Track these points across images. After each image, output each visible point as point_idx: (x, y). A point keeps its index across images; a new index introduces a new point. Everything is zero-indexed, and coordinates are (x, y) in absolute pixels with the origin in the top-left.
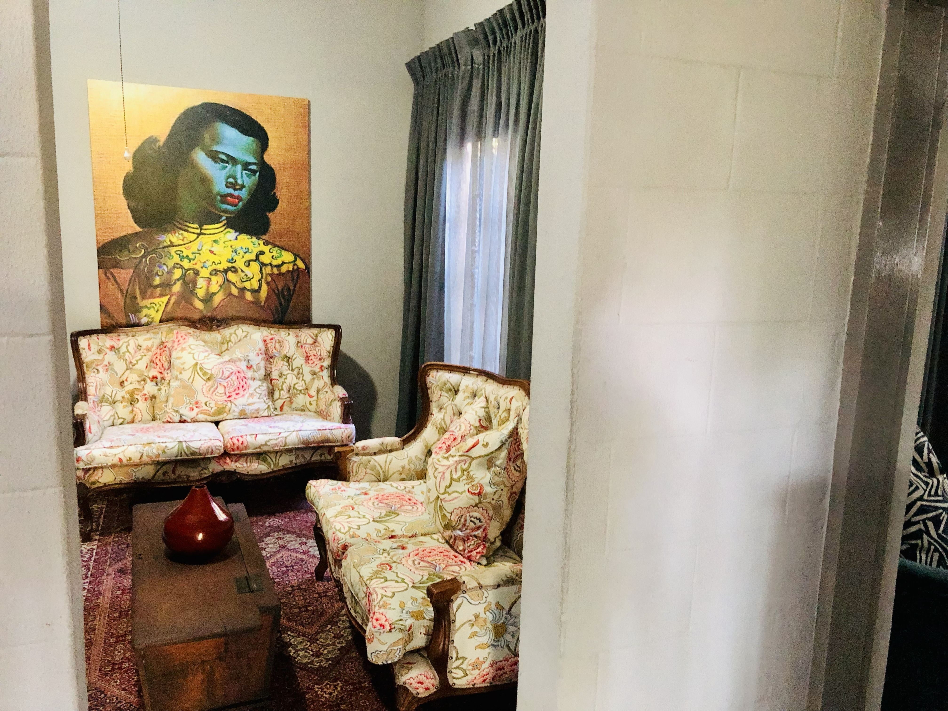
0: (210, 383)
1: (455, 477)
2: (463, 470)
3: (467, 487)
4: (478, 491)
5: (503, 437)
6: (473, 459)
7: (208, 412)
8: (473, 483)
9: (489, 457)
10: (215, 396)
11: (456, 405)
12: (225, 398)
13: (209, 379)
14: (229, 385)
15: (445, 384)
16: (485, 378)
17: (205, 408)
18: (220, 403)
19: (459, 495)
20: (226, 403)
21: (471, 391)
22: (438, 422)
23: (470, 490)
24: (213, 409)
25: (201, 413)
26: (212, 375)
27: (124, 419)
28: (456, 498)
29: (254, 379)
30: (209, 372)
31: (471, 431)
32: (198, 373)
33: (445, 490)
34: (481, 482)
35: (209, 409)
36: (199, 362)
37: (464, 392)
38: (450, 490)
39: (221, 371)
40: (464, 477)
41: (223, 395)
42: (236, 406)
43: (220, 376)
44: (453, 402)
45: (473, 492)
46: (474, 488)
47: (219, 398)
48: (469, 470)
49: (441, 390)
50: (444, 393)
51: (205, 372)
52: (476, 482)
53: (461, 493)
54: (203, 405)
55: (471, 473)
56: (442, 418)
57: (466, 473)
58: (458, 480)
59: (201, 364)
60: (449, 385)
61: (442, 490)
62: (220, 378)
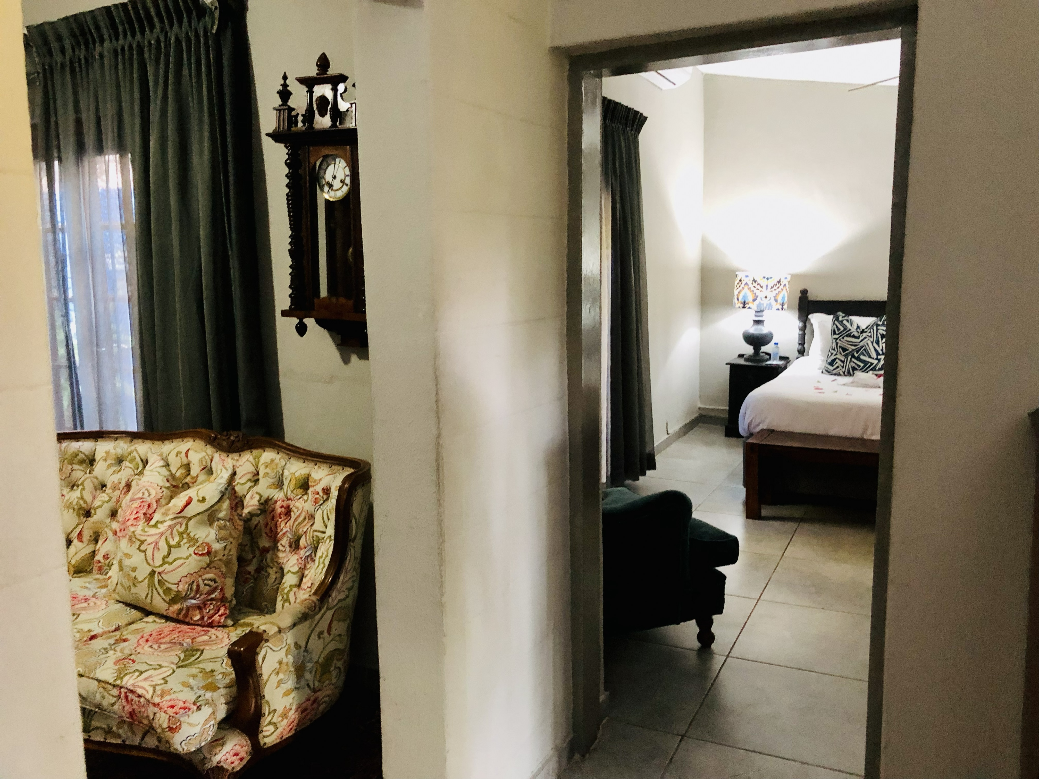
1: (173, 543)
2: (181, 534)
3: (192, 550)
4: (206, 550)
5: (222, 487)
6: (190, 519)
8: (198, 544)
9: (209, 512)
11: (96, 478)
15: (77, 455)
16: (129, 439)
19: (185, 561)
21: (114, 456)
22: (75, 503)
23: (196, 552)
28: (182, 564)
31: (164, 493)
33: (163, 560)
34: (207, 540)
37: (106, 460)
38: (170, 559)
40: (185, 541)
44: (91, 475)
45: (200, 553)
46: (201, 549)
48: (188, 531)
49: (71, 464)
50: (76, 467)
52: (200, 542)
53: (187, 558)
55: (192, 535)
56: (79, 496)
57: (185, 536)
58: (179, 545)
60: (81, 455)
61: (158, 562)
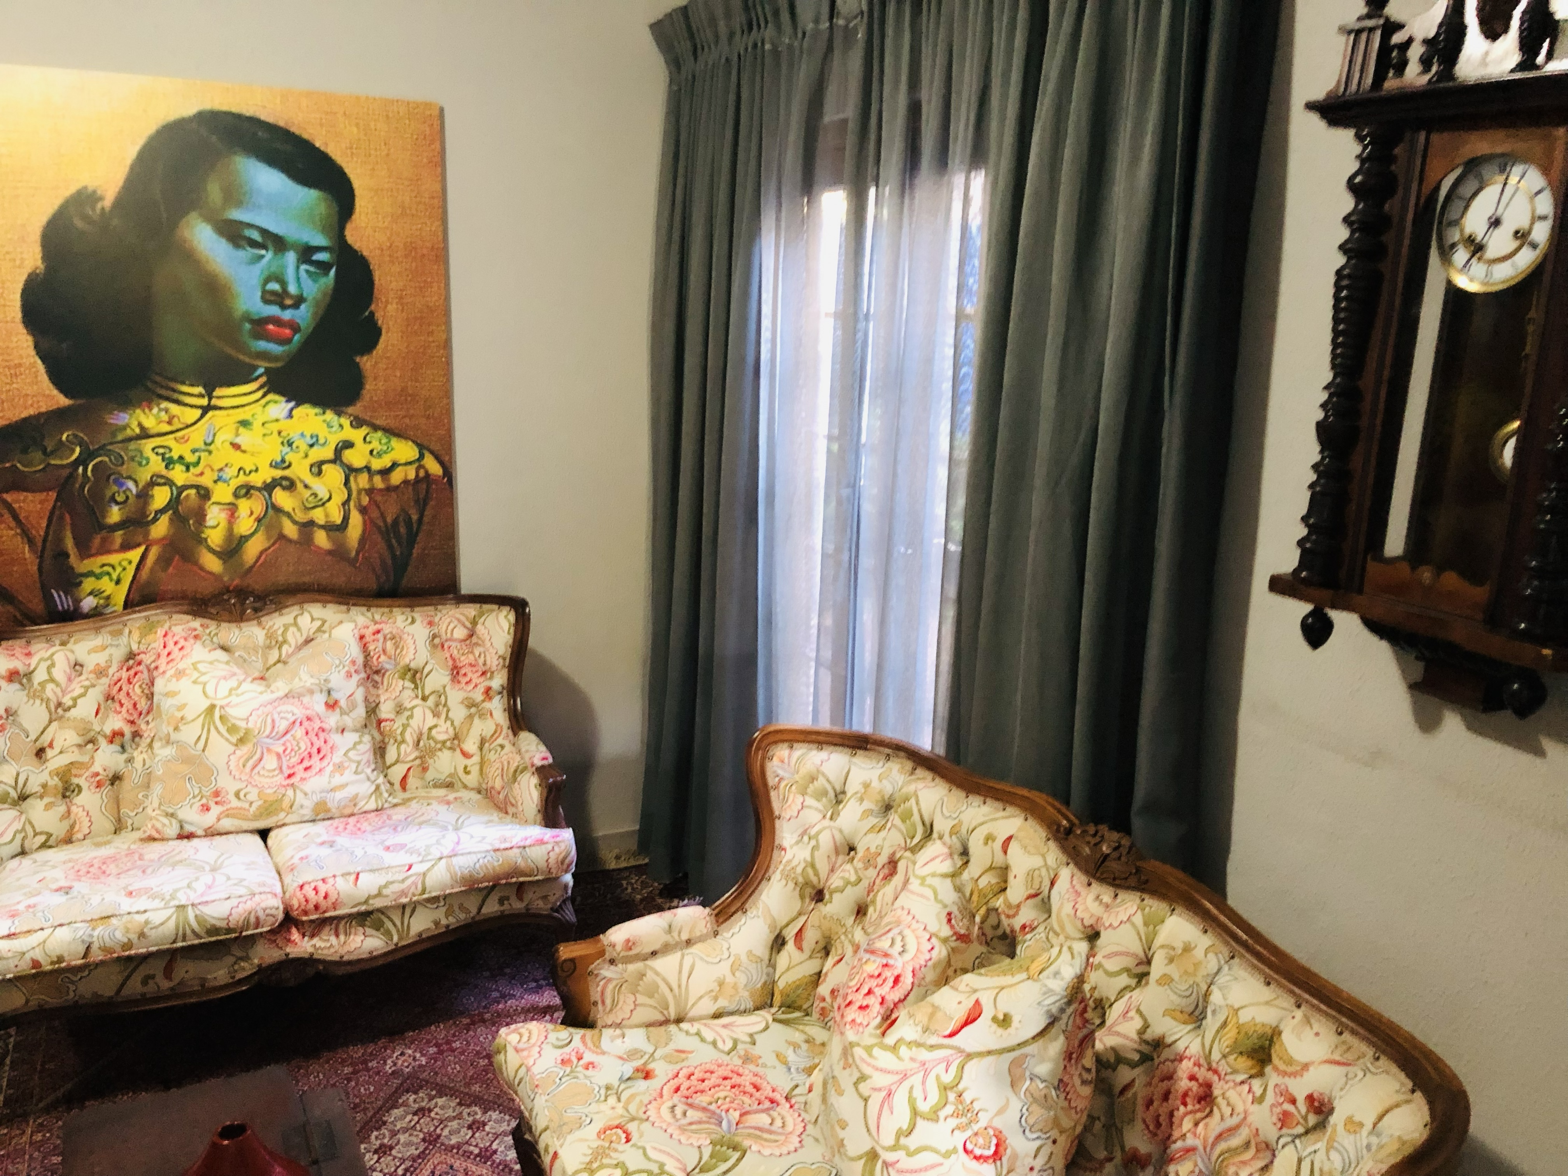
0: (244, 750)
1: (924, 1107)
2: (945, 1089)
3: (960, 1138)
4: (993, 1149)
5: (1053, 1002)
6: (970, 1056)
7: (242, 812)
8: (976, 1127)
9: (1013, 1055)
10: (256, 777)
12: (280, 779)
13: (242, 741)
14: (287, 752)
15: (813, 779)
17: (235, 803)
18: (270, 791)
19: (939, 1159)
20: (283, 790)
21: (879, 798)
22: (799, 870)
23: (969, 1146)
24: (255, 806)
25: (228, 816)
26: (247, 732)
27: (50, 835)
28: (933, 1167)
29: (343, 731)
30: (242, 724)
32: (216, 728)
33: (898, 1139)
34: (998, 1123)
35: (246, 806)
36: (218, 703)
37: (861, 800)
38: (912, 1142)
39: (269, 721)
40: (949, 1109)
41: (277, 772)
42: (306, 794)
43: (267, 732)
44: (832, 823)
45: (978, 1152)
46: (981, 1141)
47: (268, 780)
48: (961, 1087)
49: (804, 794)
50: (810, 801)
51: (234, 725)
52: (983, 1123)
53: (947, 1155)
54: (231, 797)
55: (967, 1097)
56: (809, 859)
57: (952, 1096)
58: (933, 1116)
59: (222, 707)
61: (887, 1139)
62: (268, 737)
